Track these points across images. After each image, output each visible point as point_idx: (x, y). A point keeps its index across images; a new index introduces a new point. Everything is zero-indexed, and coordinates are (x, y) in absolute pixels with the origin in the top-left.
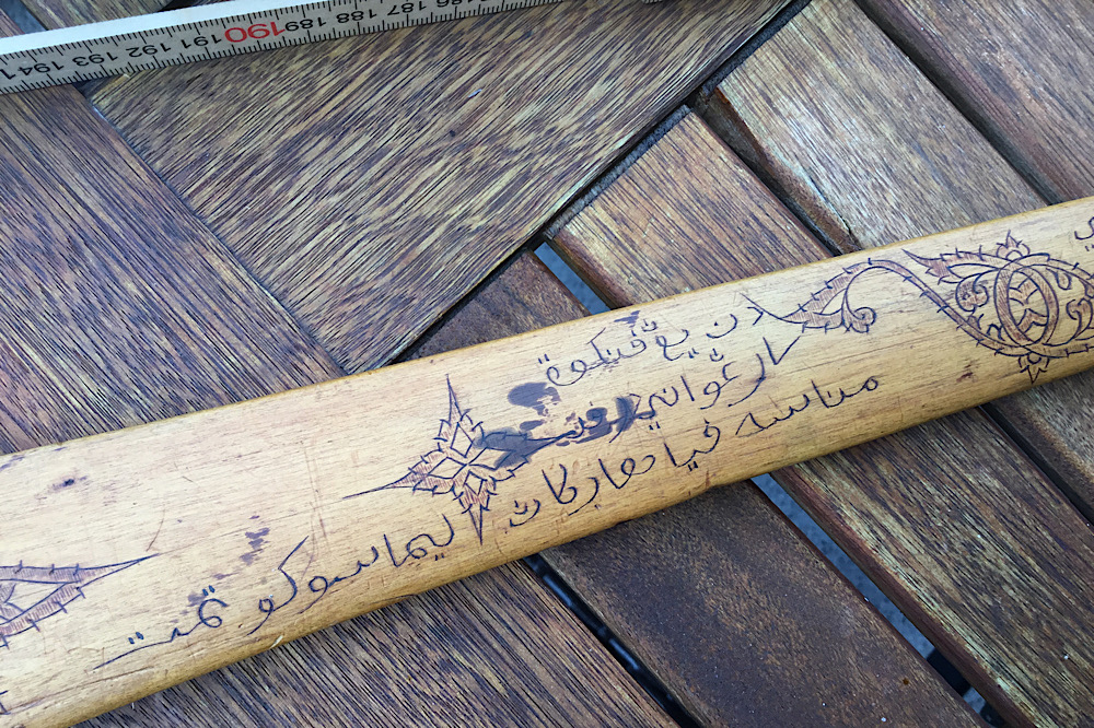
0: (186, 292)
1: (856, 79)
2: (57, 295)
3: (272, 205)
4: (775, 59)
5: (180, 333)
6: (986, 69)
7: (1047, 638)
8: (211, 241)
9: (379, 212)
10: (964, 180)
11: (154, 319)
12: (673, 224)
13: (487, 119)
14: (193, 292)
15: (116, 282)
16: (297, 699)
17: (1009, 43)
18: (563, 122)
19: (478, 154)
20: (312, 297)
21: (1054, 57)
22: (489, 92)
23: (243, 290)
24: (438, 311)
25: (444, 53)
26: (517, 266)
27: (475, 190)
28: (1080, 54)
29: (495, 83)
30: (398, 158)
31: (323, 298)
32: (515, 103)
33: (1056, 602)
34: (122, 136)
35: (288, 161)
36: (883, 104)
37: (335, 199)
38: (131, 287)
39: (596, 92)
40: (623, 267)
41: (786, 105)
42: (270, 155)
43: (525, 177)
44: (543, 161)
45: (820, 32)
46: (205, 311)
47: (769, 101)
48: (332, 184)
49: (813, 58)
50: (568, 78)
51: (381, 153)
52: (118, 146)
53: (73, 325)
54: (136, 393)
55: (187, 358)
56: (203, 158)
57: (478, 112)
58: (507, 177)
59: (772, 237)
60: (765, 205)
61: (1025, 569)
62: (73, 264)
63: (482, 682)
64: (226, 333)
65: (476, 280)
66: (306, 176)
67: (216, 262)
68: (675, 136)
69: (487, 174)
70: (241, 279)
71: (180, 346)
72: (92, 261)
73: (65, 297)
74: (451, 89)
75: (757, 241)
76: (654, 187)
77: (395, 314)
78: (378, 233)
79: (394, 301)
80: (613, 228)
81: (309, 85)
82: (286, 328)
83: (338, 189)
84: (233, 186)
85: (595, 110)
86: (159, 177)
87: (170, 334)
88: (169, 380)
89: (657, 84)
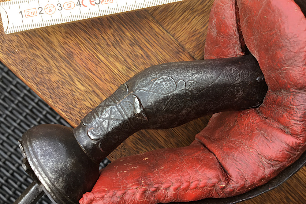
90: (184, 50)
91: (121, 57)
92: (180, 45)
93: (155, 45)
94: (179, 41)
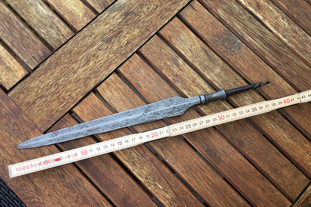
0: (20, 121)
1: (117, 87)
2: (3, 122)
3: (32, 109)
4: (105, 84)
5: (19, 127)
6: (137, 84)
7: (141, 166)
8: (23, 114)
9: (46, 109)
10: (132, 100)
11: (16, 125)
12: (89, 108)
13: (62, 95)
14: (21, 121)
15: (11, 120)
16: (33, 175)
17: (141, 80)
18: (73, 95)
19: (61, 100)
20: (36, 121)
21: (148, 81)
22: (63, 91)
23: (27, 120)
24: (54, 122)
25: (57, 86)
26: (66, 115)
27: (60, 105)
28: (152, 80)
29: (64, 90)
30: (49, 101)
31: (38, 121)
32: (67, 92)
33: (143, 160)
34: (12, 100)
35: (34, 102)
36: (121, 90)
37: (40, 107)
38: (13, 120)
39: (78, 90)
40: (81, 115)
41: (106, 91)
42: (32, 102)
43: (67, 103)
44: (70, 100)
45: (112, 80)
46: (22, 124)
47: (104, 90)
48: (40, 105)
49: (110, 84)
50: (74, 88)
51: (47, 100)
52: (11, 101)
53: (5, 126)
54: (13, 135)
55: (20, 130)
56: (23, 103)
57: (61, 94)
58: (65, 103)
59: (103, 110)
60: (103, 105)
61: (138, 156)
62: (5, 118)
63: (58, 173)
64: (25, 126)
65: (60, 118)
66: (37, 104)
67: (24, 117)
68: (90, 96)
69: (62, 103)
70: (27, 119)
71: (19, 128)
72: (8, 117)
73: (4, 122)
74: (57, 91)
75: (101, 110)
76: (86, 103)
77: (48, 123)
78: (46, 112)
79: (48, 121)
80: (80, 109)
81: (37, 91)
82: (33, 125)
83: (41, 106)
84: (27, 106)
85: (78, 93)
86: (17, 105)
87: (18, 127)
88: (17, 133)
89: (87, 89)
90: (36, 127)
91: (8, 130)
92: (35, 125)
93: (24, 125)
94: (35, 123)
